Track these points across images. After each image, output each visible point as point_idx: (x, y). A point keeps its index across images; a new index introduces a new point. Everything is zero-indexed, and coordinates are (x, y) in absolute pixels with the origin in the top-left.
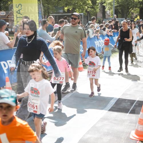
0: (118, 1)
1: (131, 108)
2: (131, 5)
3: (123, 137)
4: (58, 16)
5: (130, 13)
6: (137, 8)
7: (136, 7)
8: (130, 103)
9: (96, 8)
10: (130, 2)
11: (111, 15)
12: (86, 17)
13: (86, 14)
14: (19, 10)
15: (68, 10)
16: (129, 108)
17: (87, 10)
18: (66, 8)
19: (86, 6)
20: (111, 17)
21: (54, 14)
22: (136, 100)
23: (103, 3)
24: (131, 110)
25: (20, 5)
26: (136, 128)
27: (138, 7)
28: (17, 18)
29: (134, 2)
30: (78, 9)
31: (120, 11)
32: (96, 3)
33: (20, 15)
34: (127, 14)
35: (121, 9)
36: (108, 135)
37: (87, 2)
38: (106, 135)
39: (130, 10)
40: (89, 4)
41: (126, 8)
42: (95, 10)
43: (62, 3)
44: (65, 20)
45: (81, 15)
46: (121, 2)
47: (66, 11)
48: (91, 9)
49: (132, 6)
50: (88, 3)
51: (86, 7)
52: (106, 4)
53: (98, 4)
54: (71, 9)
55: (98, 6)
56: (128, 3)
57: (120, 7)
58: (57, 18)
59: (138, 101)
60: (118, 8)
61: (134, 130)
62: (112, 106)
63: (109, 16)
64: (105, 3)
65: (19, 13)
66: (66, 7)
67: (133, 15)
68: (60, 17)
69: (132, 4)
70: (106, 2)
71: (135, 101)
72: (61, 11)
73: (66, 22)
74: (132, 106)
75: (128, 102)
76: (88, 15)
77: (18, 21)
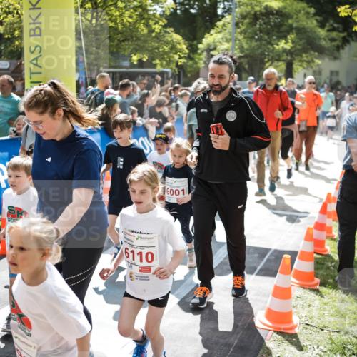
0: (243, 47)
1: (259, 265)
2: (268, 55)
4: (120, 73)
6: (280, 63)
7: (279, 60)
8: (259, 254)
9: (197, 60)
10: (265, 50)
12: (177, 77)
13: (175, 72)
14: (36, 59)
15: (140, 61)
16: (255, 265)
17: (177, 62)
18: (135, 58)
19: (176, 53)
21: (112, 70)
22: (270, 249)
23: (211, 50)
24: (260, 270)
25: (38, 48)
26: (268, 305)
27: (283, 61)
28: (31, 73)
29: (273, 50)
30: (160, 61)
31: (247, 66)
32: (198, 49)
33: (37, 67)
35: (248, 63)
37: (179, 46)
39: (267, 64)
40: (181, 51)
41: (258, 62)
42: (196, 63)
43: (127, 47)
44: (131, 83)
45: (167, 73)
46: (247, 50)
47: (135, 63)
48: (185, 61)
49: (270, 58)
50: (180, 49)
51: (176, 57)
52: (218, 52)
53: (203, 52)
54: (145, 60)
55: (200, 54)
56: (262, 52)
57: (246, 60)
58: (116, 78)
59: (276, 251)
60: (242, 60)
61: (262, 309)
62: (221, 260)
64: (215, 49)
65: (36, 65)
66: (135, 54)
68: (123, 76)
69: (271, 54)
70: (218, 47)
71: (267, 250)
72: (126, 63)
73: (133, 85)
74: (262, 260)
75: (254, 253)
76: (179, 72)
77: (32, 80)
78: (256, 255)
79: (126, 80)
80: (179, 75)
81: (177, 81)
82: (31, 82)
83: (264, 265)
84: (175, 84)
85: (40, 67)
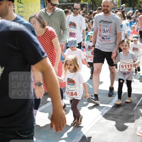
1: (137, 103)
3: (128, 134)
5: (139, 2)
8: (137, 97)
11: (117, 5)
12: (91, 7)
13: (91, 4)
16: (135, 103)
20: (118, 6)
28: (18, 7)
34: (135, 4)
36: (113, 131)
38: (111, 131)
45: (86, 5)
63: (116, 5)
65: (20, 3)
67: (141, 4)
71: (141, 95)
74: (139, 100)
75: (135, 97)
76: (93, 4)
77: (19, 11)
78: (136, 98)
79: (67, 9)
80: (92, 6)
81: (91, 9)
82: (18, 12)
83: (140, 103)
84: (90, 10)
85: (23, 4)
